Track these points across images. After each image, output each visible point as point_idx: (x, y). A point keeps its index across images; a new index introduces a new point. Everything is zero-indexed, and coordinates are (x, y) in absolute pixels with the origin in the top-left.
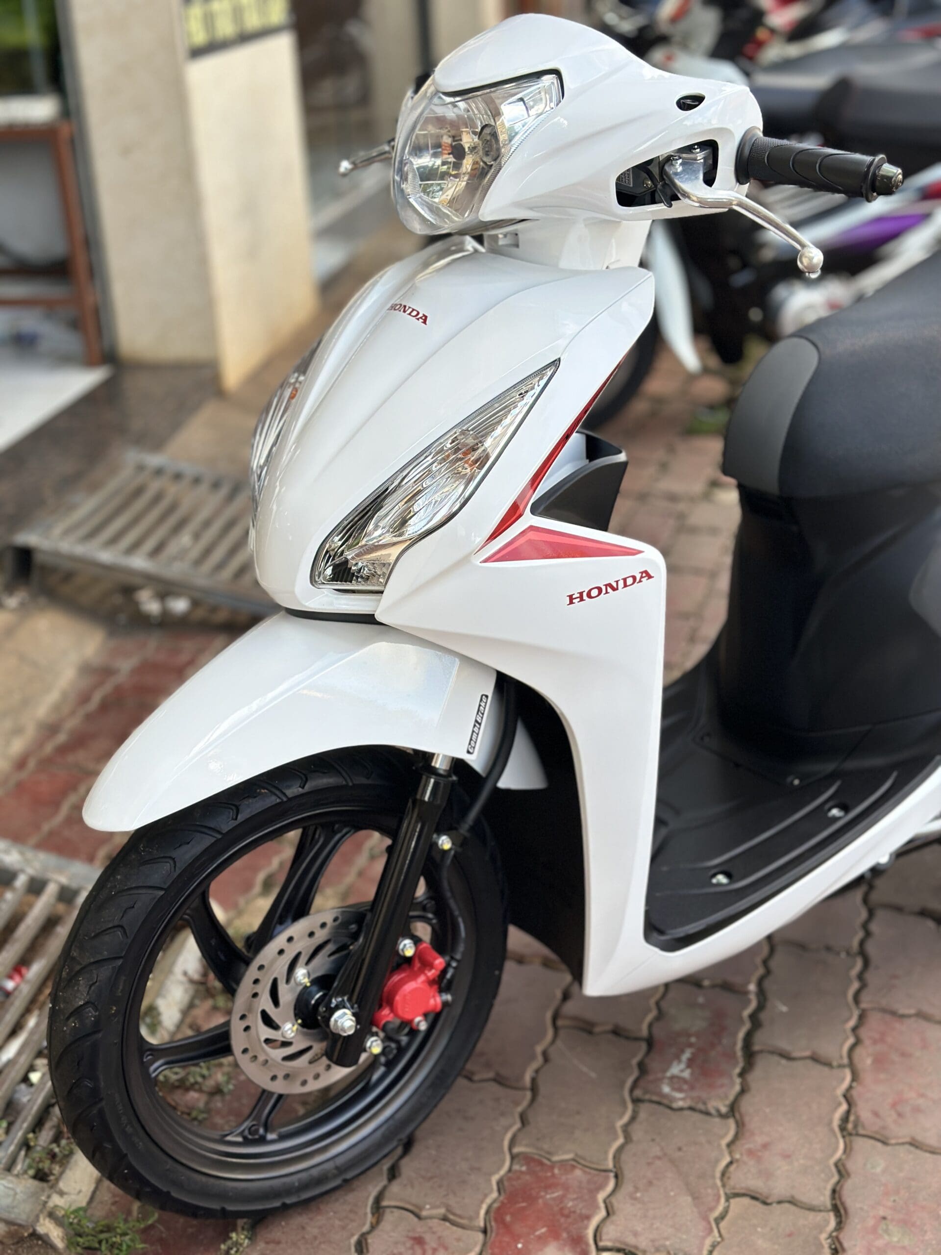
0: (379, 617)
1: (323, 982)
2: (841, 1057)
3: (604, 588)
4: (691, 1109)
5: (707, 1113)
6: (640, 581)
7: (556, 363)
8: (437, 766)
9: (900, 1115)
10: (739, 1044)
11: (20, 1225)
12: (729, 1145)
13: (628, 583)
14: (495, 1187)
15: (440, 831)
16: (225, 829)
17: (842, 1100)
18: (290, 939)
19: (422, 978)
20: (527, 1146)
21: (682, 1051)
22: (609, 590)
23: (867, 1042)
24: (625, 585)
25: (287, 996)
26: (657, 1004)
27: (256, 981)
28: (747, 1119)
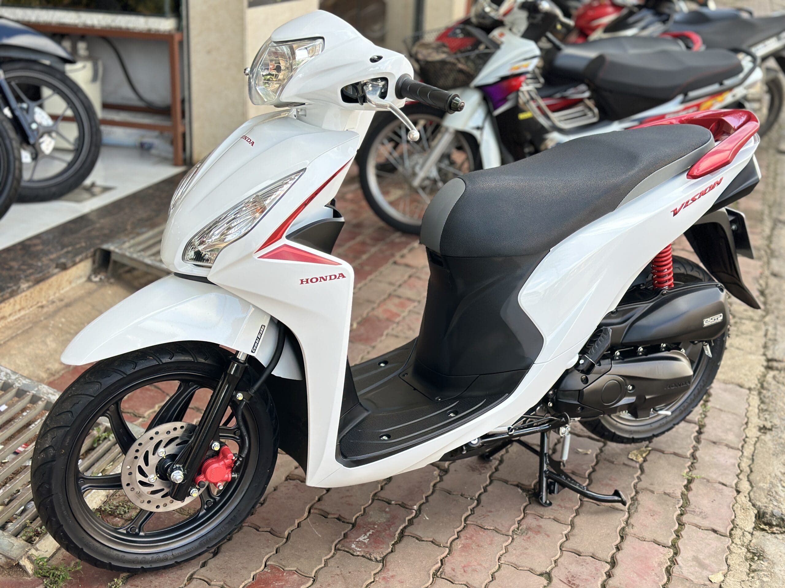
0: (210, 279)
1: (172, 457)
2: (447, 543)
3: (319, 279)
4: (363, 556)
5: (371, 560)
6: (339, 278)
7: (304, 170)
8: (239, 358)
9: (465, 571)
10: (399, 531)
11: (12, 560)
12: (375, 574)
13: (332, 278)
14: (252, 577)
15: (238, 390)
16: (129, 373)
17: (440, 562)
18: (157, 433)
19: (222, 463)
20: (274, 562)
21: (369, 531)
22: (322, 280)
23: (462, 538)
24: (331, 279)
25: (154, 460)
26: (364, 509)
27: (137, 451)
28: (388, 564)
